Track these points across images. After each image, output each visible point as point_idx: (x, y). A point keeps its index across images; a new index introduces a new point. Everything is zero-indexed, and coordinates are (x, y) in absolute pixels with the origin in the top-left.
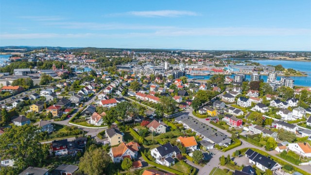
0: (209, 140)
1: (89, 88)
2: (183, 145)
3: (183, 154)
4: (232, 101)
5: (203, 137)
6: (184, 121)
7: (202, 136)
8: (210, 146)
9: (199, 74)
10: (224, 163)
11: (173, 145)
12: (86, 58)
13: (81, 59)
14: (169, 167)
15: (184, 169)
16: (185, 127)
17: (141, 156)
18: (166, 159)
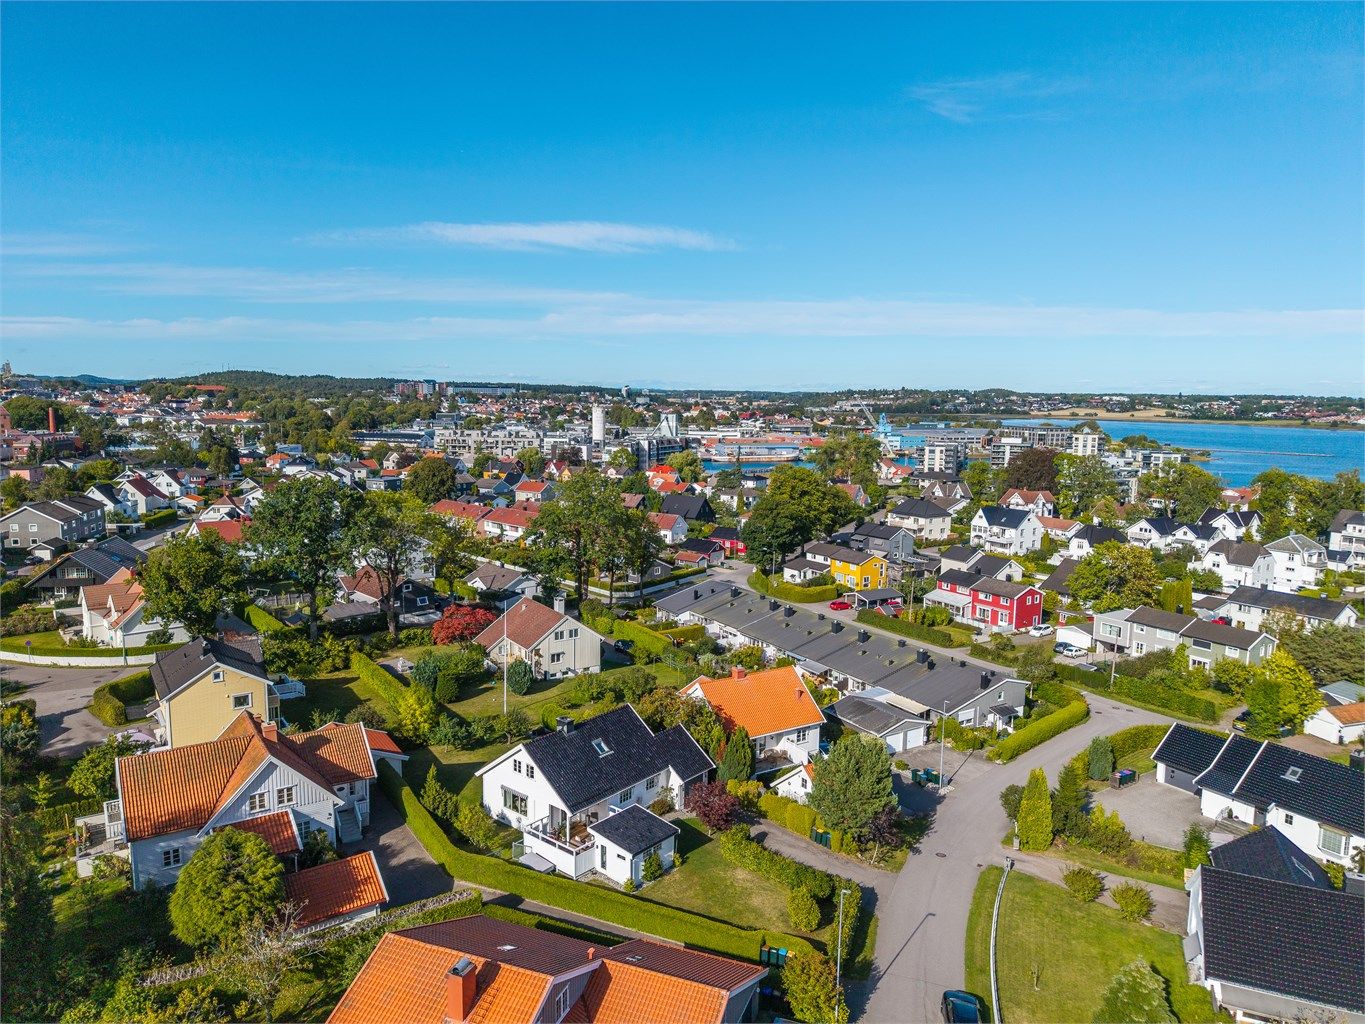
0: (887, 697)
1: (165, 490)
2: (728, 725)
3: (737, 788)
4: (936, 536)
5: (843, 685)
6: (712, 613)
7: (837, 675)
8: (905, 729)
9: (754, 458)
10: (1048, 824)
11: (658, 726)
12: (208, 406)
13: (178, 410)
14: (635, 891)
15: (755, 901)
16: (722, 642)
17: (398, 817)
18: (609, 829)
